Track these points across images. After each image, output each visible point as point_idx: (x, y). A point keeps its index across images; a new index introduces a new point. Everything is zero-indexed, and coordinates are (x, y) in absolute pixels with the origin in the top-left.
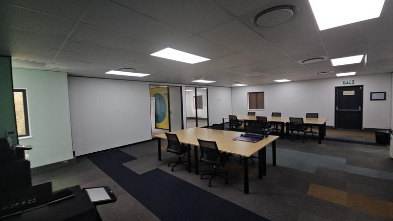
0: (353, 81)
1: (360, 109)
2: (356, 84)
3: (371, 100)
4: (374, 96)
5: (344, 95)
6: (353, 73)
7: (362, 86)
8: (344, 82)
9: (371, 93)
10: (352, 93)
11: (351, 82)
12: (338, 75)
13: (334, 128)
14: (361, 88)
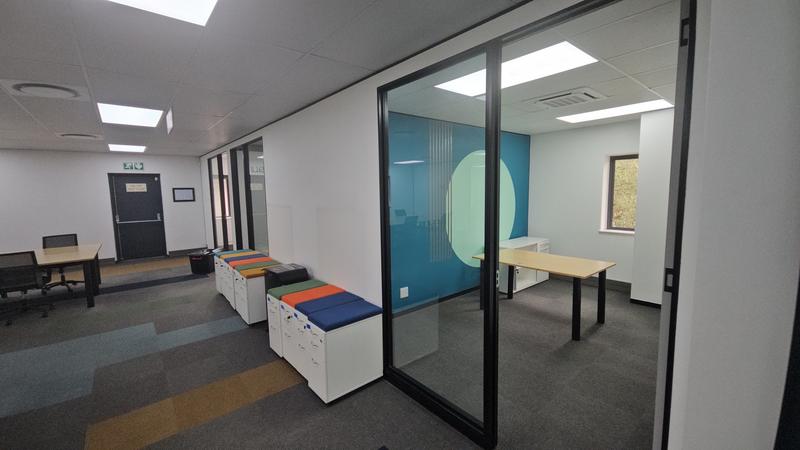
0: (142, 164)
1: (159, 219)
2: (148, 170)
3: (175, 201)
4: (179, 195)
5: (128, 191)
6: (141, 149)
7: (158, 175)
8: (125, 165)
9: (174, 189)
10: (142, 187)
11: (139, 167)
12: (113, 147)
13: (117, 262)
14: (156, 179)
